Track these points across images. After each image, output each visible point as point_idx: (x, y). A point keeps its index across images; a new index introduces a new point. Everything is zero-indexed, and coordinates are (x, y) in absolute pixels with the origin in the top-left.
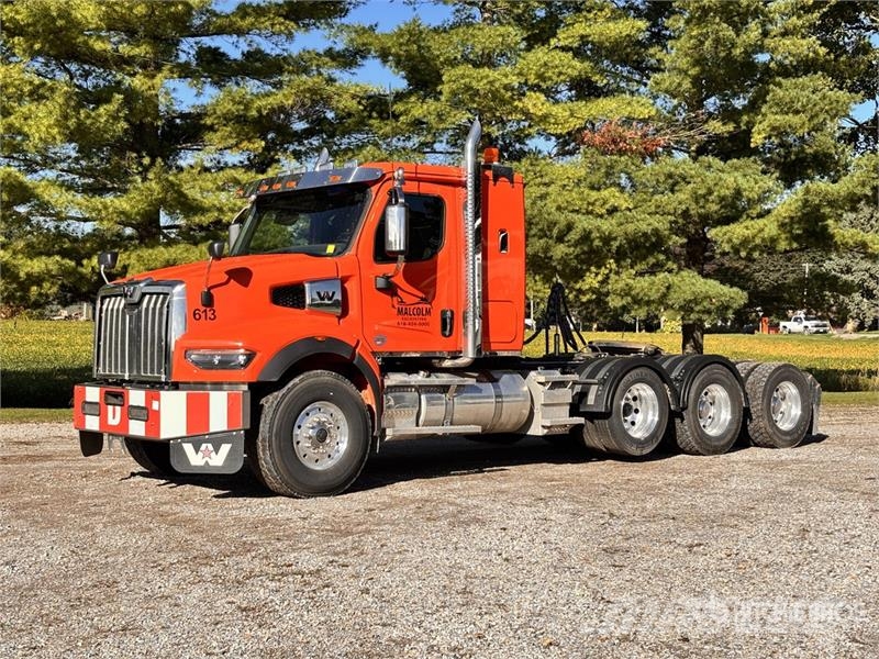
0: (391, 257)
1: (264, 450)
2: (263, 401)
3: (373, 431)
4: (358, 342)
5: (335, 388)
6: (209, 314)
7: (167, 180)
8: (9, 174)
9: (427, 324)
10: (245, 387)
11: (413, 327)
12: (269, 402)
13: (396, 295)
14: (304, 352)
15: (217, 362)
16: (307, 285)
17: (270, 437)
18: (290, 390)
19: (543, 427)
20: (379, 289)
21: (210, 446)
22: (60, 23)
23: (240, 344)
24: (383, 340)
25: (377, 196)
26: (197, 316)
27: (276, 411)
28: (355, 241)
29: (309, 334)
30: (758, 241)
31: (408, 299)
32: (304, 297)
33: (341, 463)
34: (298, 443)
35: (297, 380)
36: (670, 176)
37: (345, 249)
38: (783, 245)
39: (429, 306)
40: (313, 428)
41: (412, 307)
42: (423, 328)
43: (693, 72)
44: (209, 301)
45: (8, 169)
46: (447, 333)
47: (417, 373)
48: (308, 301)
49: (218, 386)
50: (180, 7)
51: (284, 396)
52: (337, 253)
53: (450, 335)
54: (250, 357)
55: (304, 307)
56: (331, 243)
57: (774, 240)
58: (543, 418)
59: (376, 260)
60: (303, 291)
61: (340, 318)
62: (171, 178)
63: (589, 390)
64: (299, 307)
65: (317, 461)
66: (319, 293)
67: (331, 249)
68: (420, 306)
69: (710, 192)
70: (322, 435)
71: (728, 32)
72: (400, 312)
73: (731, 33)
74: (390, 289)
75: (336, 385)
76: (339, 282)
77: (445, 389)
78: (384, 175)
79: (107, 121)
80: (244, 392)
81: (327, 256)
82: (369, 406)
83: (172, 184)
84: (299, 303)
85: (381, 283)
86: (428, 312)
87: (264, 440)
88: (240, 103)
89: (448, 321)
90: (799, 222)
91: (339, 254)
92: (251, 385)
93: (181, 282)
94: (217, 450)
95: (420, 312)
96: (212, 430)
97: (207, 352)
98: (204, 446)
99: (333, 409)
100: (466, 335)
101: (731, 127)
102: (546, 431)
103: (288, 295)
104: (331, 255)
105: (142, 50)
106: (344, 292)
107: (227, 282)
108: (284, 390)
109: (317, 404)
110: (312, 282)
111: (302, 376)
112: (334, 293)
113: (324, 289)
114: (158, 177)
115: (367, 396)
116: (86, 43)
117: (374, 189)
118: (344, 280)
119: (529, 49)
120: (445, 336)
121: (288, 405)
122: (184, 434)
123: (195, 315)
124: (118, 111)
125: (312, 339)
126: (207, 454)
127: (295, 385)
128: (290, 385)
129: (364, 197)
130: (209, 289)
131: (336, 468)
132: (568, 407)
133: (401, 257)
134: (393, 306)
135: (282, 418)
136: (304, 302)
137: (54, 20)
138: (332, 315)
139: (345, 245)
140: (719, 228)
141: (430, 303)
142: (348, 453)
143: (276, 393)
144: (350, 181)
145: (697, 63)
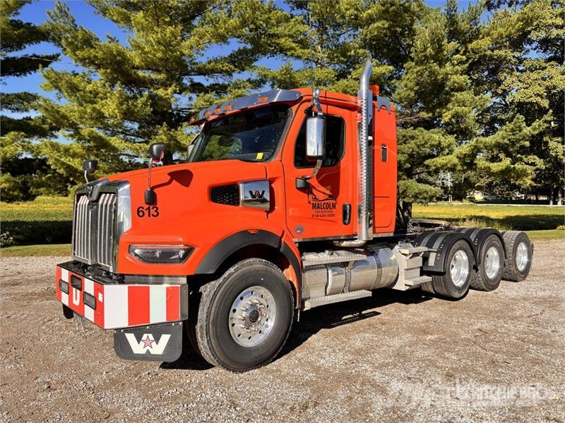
0: (310, 162)
1: (202, 337)
2: (202, 289)
3: (296, 305)
4: (284, 232)
5: (265, 274)
6: (152, 211)
7: (169, 134)
8: (92, 132)
9: (333, 215)
10: (184, 280)
11: (324, 218)
12: (207, 290)
13: (312, 193)
14: (238, 244)
15: (158, 255)
16: (241, 186)
17: (207, 325)
18: (226, 279)
19: (406, 285)
20: (299, 189)
21: (151, 336)
22: (118, 58)
23: (181, 239)
24: (301, 229)
25: (297, 114)
26: (141, 214)
27: (213, 300)
28: (279, 149)
29: (242, 228)
30: (449, 166)
31: (321, 196)
32: (239, 195)
33: (271, 338)
34: (233, 325)
35: (232, 270)
36: (404, 136)
37: (271, 157)
38: (459, 167)
39: (334, 202)
40: (247, 310)
41: (323, 202)
42: (331, 218)
43: (416, 88)
44: (152, 199)
45: (92, 129)
46: (347, 222)
47: (323, 251)
48: (242, 197)
49: (158, 279)
50: (178, 53)
51: (220, 285)
52: (264, 159)
53: (349, 223)
54: (188, 252)
55: (238, 204)
56: (260, 152)
57: (455, 165)
58: (405, 279)
59: (295, 164)
60: (238, 190)
61: (268, 212)
62: (171, 133)
63: (429, 255)
64: (234, 204)
65: (249, 338)
66: (251, 192)
67: (260, 156)
68: (327, 201)
69: (426, 143)
70: (254, 317)
71: (436, 67)
72: (314, 206)
73: (437, 68)
74: (307, 189)
75: (266, 271)
76: (267, 183)
77: (345, 264)
78: (302, 97)
79: (141, 107)
80: (182, 285)
81: (257, 162)
82: (291, 282)
83: (172, 136)
84: (234, 200)
85: (300, 183)
86: (334, 206)
87: (201, 327)
88: (207, 101)
89: (348, 212)
90: (469, 157)
91: (267, 160)
92: (189, 278)
93: (126, 182)
94: (157, 340)
95: (328, 206)
96: (152, 322)
97: (149, 247)
98: (145, 336)
99: (263, 290)
100: (360, 223)
101: (430, 115)
102: (408, 288)
103: (225, 193)
104: (261, 161)
105: (162, 76)
106: (272, 191)
107: (170, 182)
108: (221, 280)
109: (250, 289)
110: (245, 182)
111: (237, 266)
112: (263, 192)
113: (255, 188)
114: (165, 132)
115: (289, 274)
116: (135, 73)
117: (294, 108)
118: (271, 181)
119: (338, 80)
120: (345, 223)
121: (224, 294)
122: (126, 324)
123: (138, 212)
124: (147, 101)
125: (245, 233)
126: (148, 344)
127: (230, 275)
128: (226, 275)
129: (286, 114)
130: (152, 189)
131: (266, 342)
132: (419, 269)
133: (319, 162)
134: (309, 202)
135: (218, 307)
136: (239, 199)
137: (115, 57)
138: (262, 210)
139: (271, 154)
140: (430, 160)
141: (336, 199)
142: (276, 328)
143: (213, 283)
144: (275, 100)
145: (417, 84)
